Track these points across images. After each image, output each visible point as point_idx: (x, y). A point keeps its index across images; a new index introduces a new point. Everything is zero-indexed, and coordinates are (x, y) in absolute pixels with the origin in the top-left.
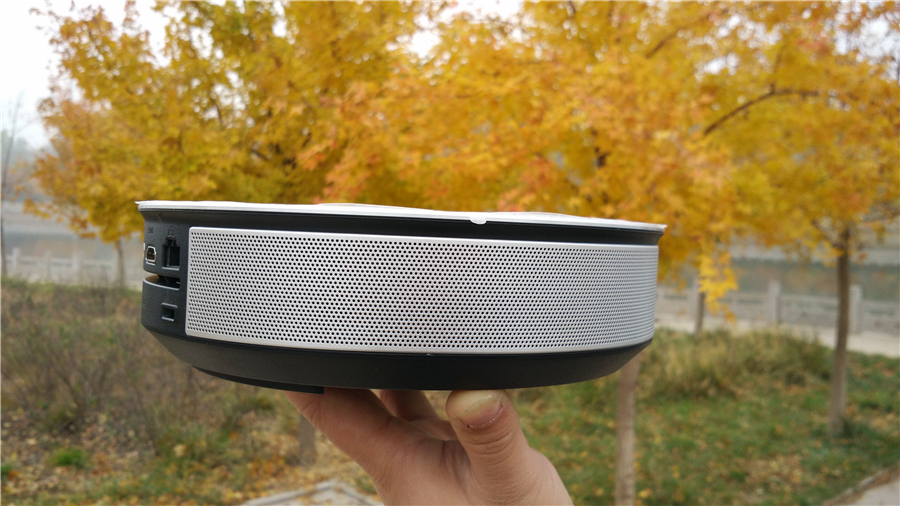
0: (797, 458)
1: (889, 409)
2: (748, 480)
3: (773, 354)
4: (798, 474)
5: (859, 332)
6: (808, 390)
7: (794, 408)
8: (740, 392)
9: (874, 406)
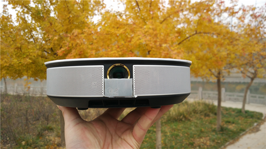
0: (208, 138)
1: (233, 123)
2: (194, 145)
3: (201, 108)
4: (208, 142)
5: (225, 101)
6: (211, 118)
7: (207, 123)
8: (191, 119)
9: (229, 122)
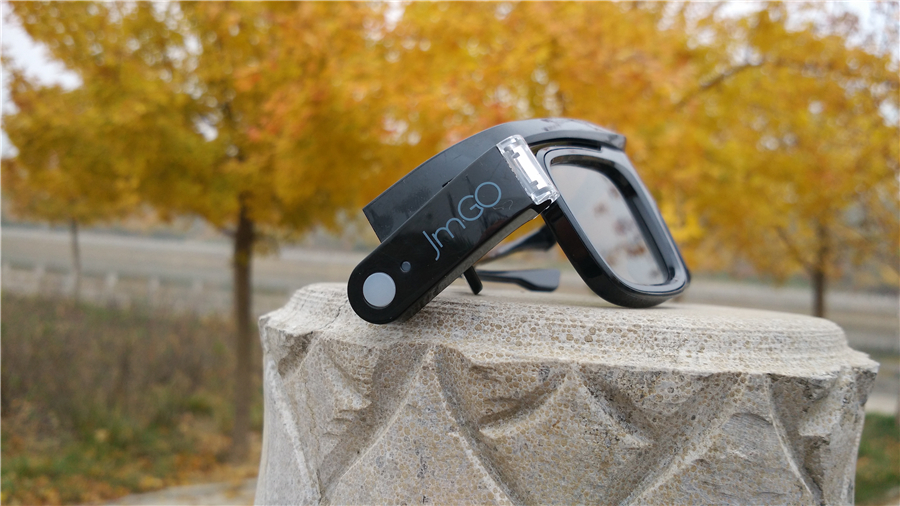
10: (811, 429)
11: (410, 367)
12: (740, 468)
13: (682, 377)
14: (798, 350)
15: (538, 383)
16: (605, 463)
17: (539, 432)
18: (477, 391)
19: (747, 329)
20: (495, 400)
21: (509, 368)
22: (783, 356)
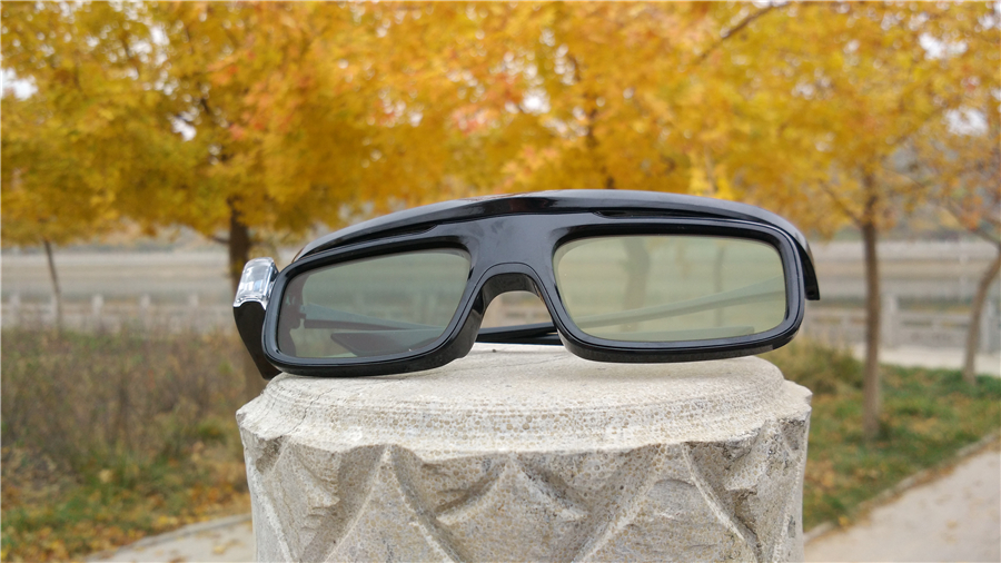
1: (929, 414)
4: (829, 477)
5: (895, 346)
6: (840, 399)
10: (737, 483)
11: (371, 466)
12: (668, 527)
13: (606, 456)
14: (721, 412)
15: (482, 474)
16: (546, 537)
17: (487, 516)
18: (430, 485)
19: (669, 399)
20: (446, 492)
21: (456, 464)
22: (704, 420)
